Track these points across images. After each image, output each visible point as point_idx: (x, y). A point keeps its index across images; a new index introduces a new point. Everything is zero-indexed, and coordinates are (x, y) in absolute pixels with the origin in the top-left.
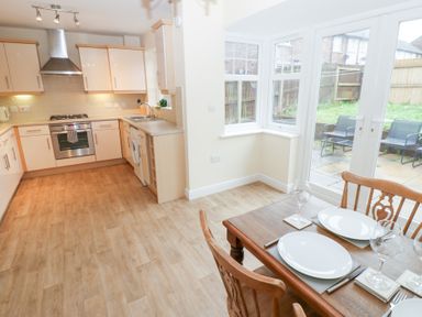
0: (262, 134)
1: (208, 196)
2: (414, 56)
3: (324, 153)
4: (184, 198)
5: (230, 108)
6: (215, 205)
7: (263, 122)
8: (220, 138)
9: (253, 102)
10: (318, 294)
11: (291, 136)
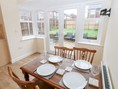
0: (36, 38)
1: (20, 60)
2: (71, 18)
3: (54, 42)
4: (10, 63)
5: (23, 31)
6: (22, 63)
7: (35, 35)
8: (21, 41)
9: (32, 29)
10: (47, 80)
11: (43, 38)
